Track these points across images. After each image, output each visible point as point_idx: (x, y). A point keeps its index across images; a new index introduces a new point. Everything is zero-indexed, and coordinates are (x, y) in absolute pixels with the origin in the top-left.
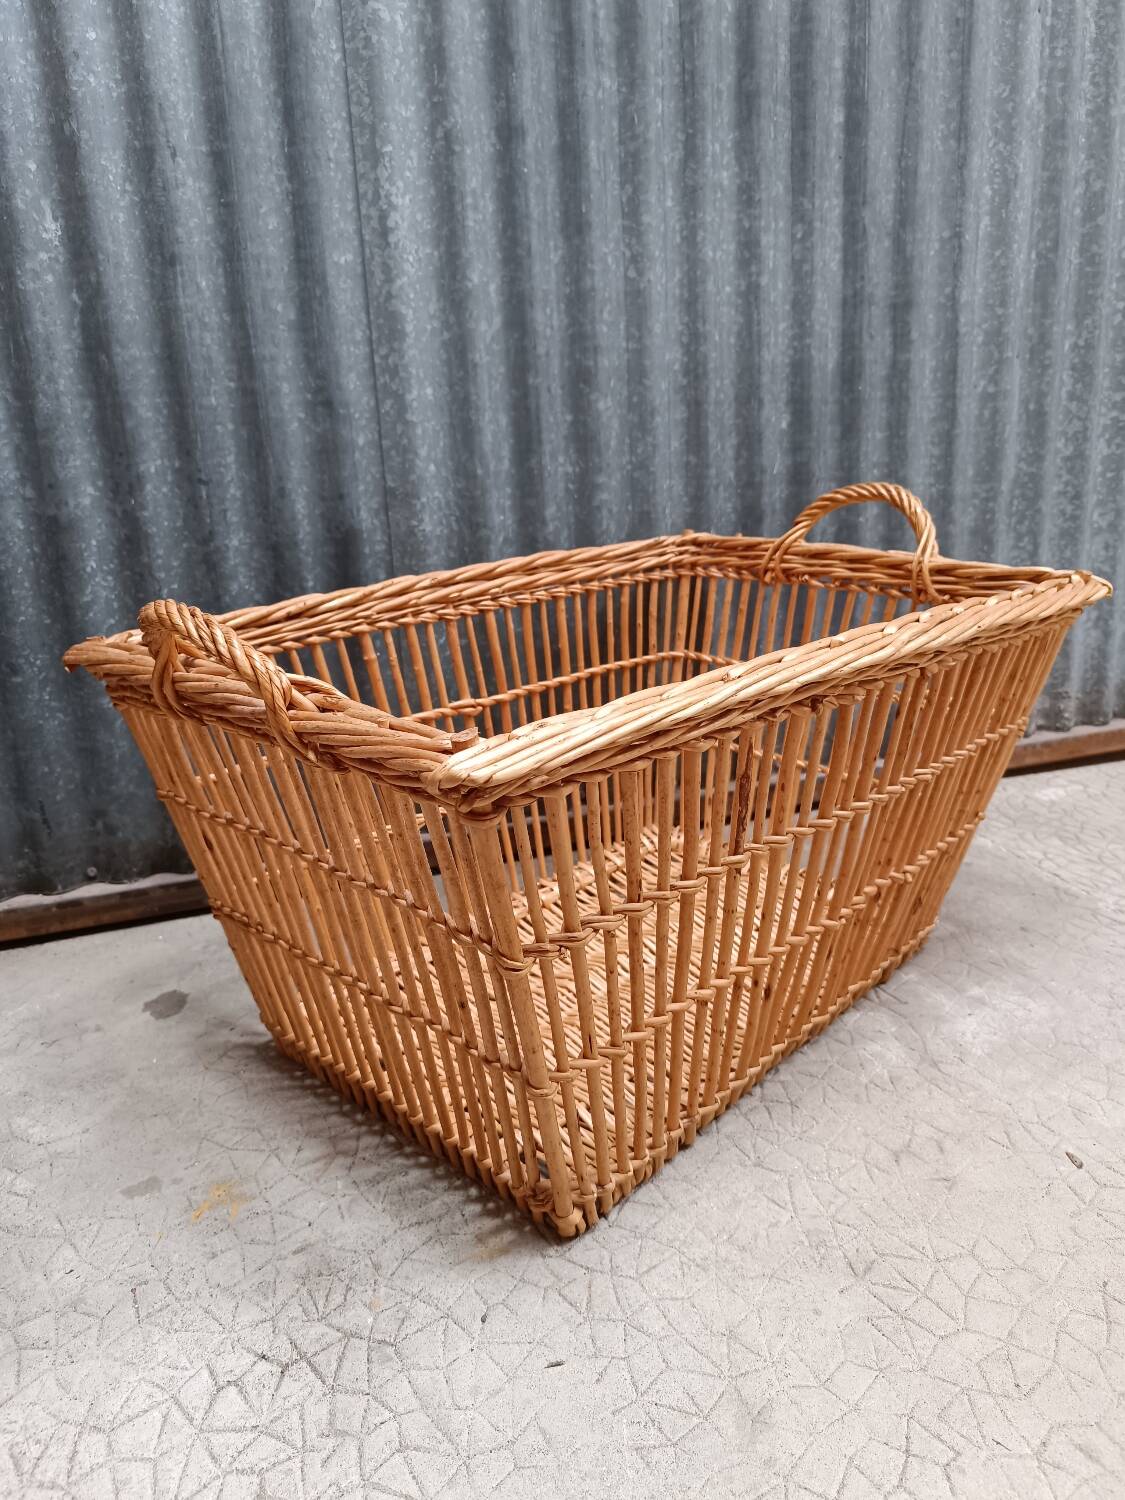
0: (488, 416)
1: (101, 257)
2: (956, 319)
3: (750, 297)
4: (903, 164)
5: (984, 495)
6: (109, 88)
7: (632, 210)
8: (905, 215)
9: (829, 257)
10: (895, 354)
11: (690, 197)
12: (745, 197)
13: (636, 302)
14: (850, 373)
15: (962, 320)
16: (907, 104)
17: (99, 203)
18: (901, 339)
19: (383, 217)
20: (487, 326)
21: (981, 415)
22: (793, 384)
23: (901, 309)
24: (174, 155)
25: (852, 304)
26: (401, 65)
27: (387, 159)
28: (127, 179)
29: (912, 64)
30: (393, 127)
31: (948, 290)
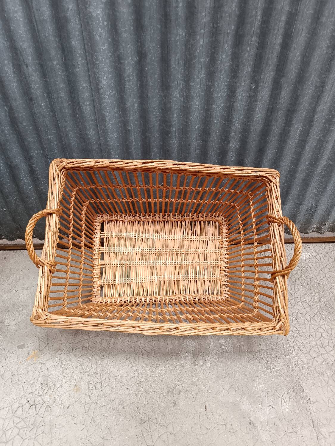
0: (134, 144)
1: (10, 99)
2: (314, 116)
3: (230, 109)
4: (305, 59)
5: (310, 170)
6: (4, 44)
7: (187, 80)
8: (301, 79)
9: (264, 94)
10: (285, 127)
11: (211, 75)
12: (233, 74)
13: (186, 111)
14: (265, 133)
15: (316, 116)
16: (312, 35)
17: (7, 83)
18: (288, 122)
19: (97, 84)
20: (133, 117)
21: (316, 146)
22: (243, 135)
23: (291, 111)
24: (27, 67)
25: (271, 110)
26: (101, 30)
27: (97, 66)
28: (14, 73)
29: (318, 18)
30: (99, 54)
31: (313, 106)
